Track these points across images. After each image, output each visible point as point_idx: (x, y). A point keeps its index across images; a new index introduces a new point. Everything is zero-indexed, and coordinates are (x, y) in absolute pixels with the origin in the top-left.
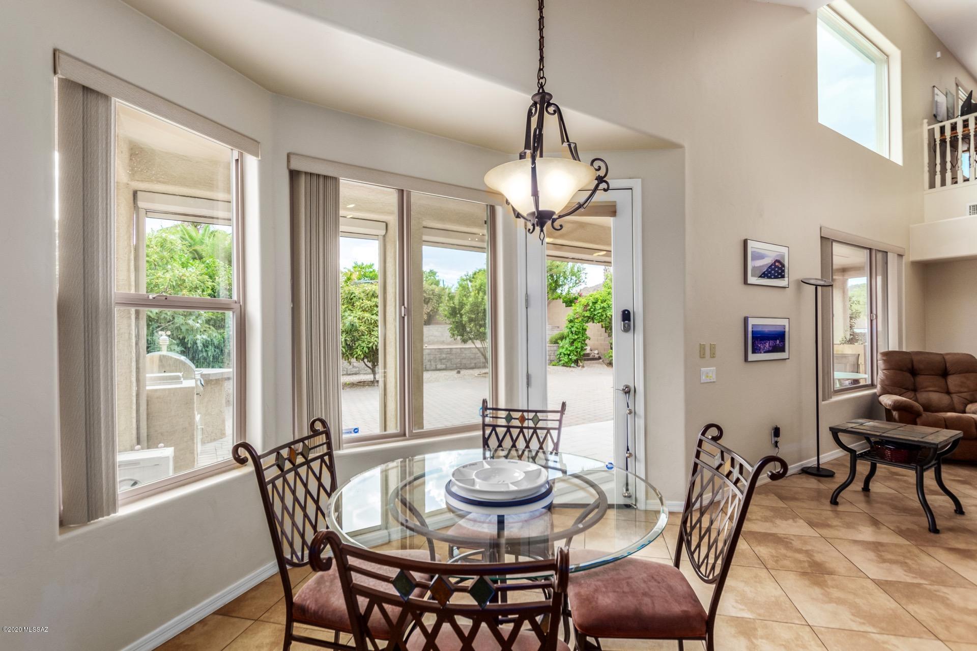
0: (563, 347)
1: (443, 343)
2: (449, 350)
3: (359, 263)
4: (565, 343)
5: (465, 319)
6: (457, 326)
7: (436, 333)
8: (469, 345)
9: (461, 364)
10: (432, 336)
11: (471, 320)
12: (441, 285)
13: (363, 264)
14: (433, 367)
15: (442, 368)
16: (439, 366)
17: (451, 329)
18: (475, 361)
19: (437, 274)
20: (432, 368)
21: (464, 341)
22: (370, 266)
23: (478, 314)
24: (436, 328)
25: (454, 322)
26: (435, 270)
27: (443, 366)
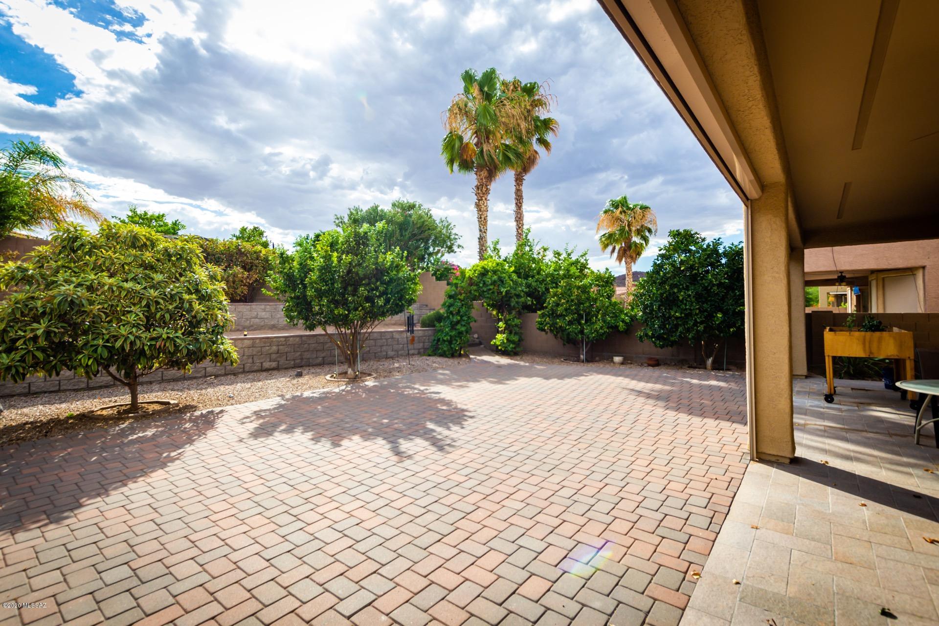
0: (441, 331)
1: (273, 328)
2: (284, 339)
3: (140, 211)
4: (445, 327)
5: (310, 293)
6: (298, 304)
7: (263, 314)
8: (319, 331)
9: (302, 359)
10: (256, 318)
11: (320, 294)
12: (271, 247)
13: (146, 214)
14: (257, 366)
15: (272, 367)
16: (267, 365)
17: (288, 310)
18: (323, 355)
19: (265, 234)
20: (255, 368)
21: (311, 327)
22: (158, 217)
23: (333, 284)
24: (263, 307)
25: (291, 298)
26: (262, 228)
27: (274, 364)
